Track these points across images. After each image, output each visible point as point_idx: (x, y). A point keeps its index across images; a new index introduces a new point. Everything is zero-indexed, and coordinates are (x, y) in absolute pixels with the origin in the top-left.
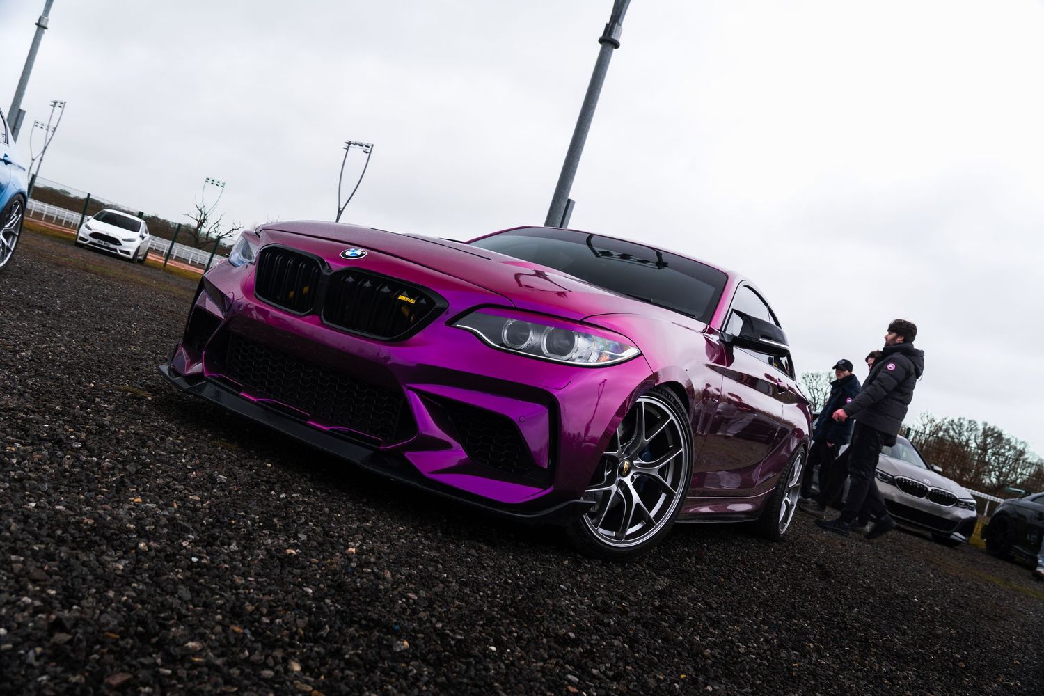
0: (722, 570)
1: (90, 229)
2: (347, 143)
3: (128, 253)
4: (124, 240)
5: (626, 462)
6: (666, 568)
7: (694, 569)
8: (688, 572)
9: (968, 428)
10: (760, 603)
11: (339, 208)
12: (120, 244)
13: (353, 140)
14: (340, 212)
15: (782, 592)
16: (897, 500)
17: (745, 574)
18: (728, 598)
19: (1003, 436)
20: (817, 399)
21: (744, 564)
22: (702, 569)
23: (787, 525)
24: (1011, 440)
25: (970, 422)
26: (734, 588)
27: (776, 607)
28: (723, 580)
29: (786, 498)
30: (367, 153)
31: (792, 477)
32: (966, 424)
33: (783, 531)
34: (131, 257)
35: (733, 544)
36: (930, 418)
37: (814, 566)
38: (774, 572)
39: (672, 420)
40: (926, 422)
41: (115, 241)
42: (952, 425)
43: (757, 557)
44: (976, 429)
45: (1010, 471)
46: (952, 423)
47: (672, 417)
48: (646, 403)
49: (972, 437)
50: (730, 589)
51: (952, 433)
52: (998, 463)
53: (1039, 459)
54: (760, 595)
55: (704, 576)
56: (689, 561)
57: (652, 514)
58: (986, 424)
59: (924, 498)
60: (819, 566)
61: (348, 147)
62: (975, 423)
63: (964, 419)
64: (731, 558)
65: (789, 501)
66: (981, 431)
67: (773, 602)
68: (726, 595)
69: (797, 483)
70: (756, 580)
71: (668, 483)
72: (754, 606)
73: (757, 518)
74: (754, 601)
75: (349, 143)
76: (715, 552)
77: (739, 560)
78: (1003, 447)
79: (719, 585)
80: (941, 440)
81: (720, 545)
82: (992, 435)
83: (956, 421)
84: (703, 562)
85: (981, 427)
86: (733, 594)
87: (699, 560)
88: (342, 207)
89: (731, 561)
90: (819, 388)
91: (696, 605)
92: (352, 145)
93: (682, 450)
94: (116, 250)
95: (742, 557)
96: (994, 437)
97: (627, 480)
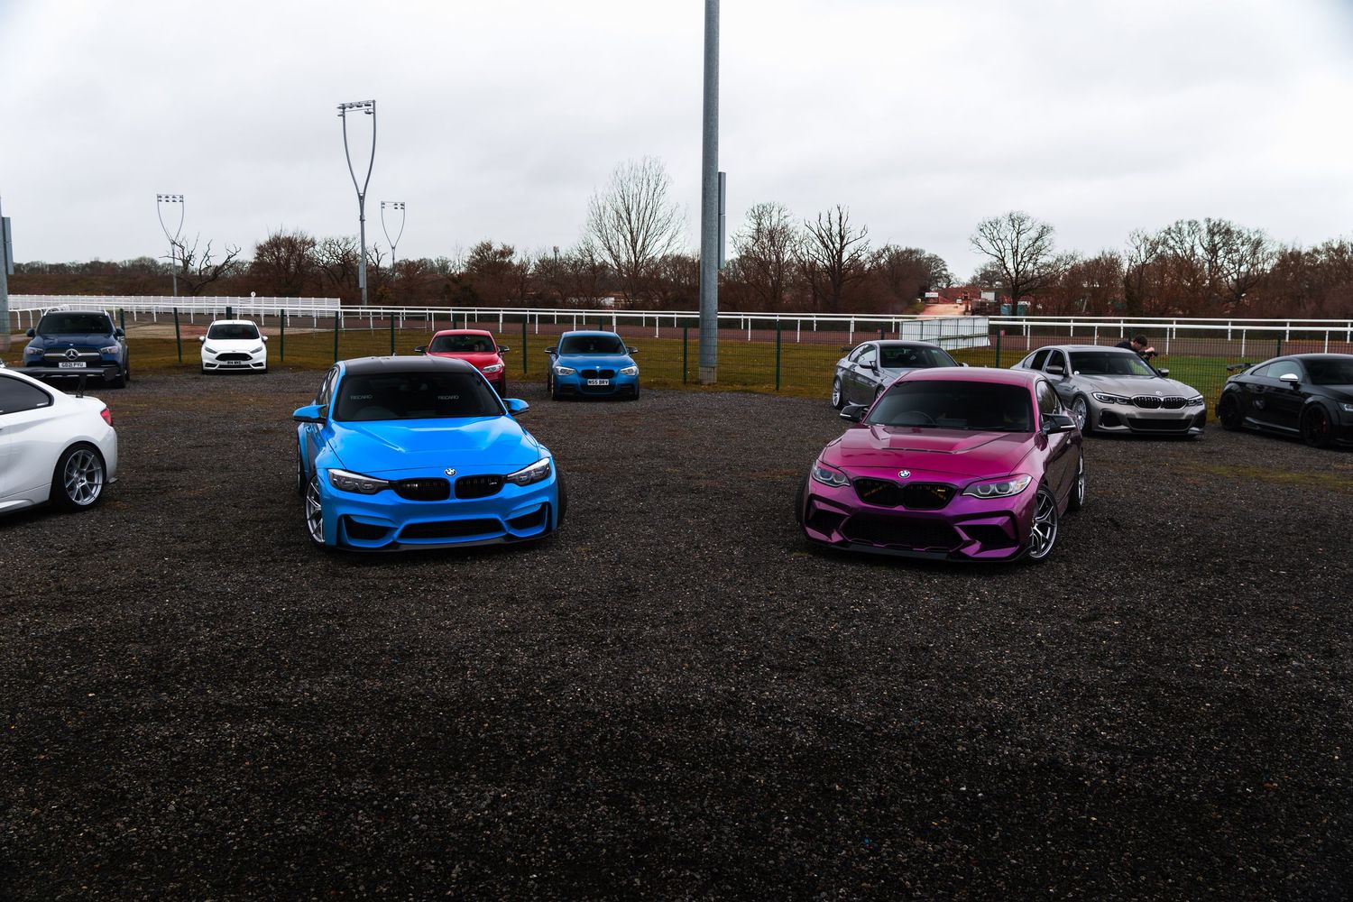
1: (215, 353)
2: (339, 108)
3: (261, 364)
4: (252, 352)
9: (1189, 232)
11: (359, 194)
12: (251, 358)
13: (347, 101)
14: (362, 198)
19: (1232, 229)
20: (1002, 250)
24: (1243, 232)
25: (1190, 223)
30: (370, 113)
32: (1186, 227)
34: (264, 367)
36: (1142, 237)
40: (1139, 243)
41: (245, 357)
42: (1170, 234)
44: (1199, 229)
46: (1168, 232)
49: (1197, 241)
51: (1172, 243)
52: (1234, 264)
53: (1281, 245)
57: (1047, 537)
58: (1209, 220)
59: (1160, 408)
61: (344, 112)
62: (1196, 223)
66: (1206, 230)
75: (343, 107)
78: (1235, 242)
80: (1161, 257)
82: (1219, 232)
83: (1173, 228)
85: (1204, 226)
88: (361, 191)
90: (1002, 237)
92: (347, 109)
94: (248, 366)
96: (1222, 234)
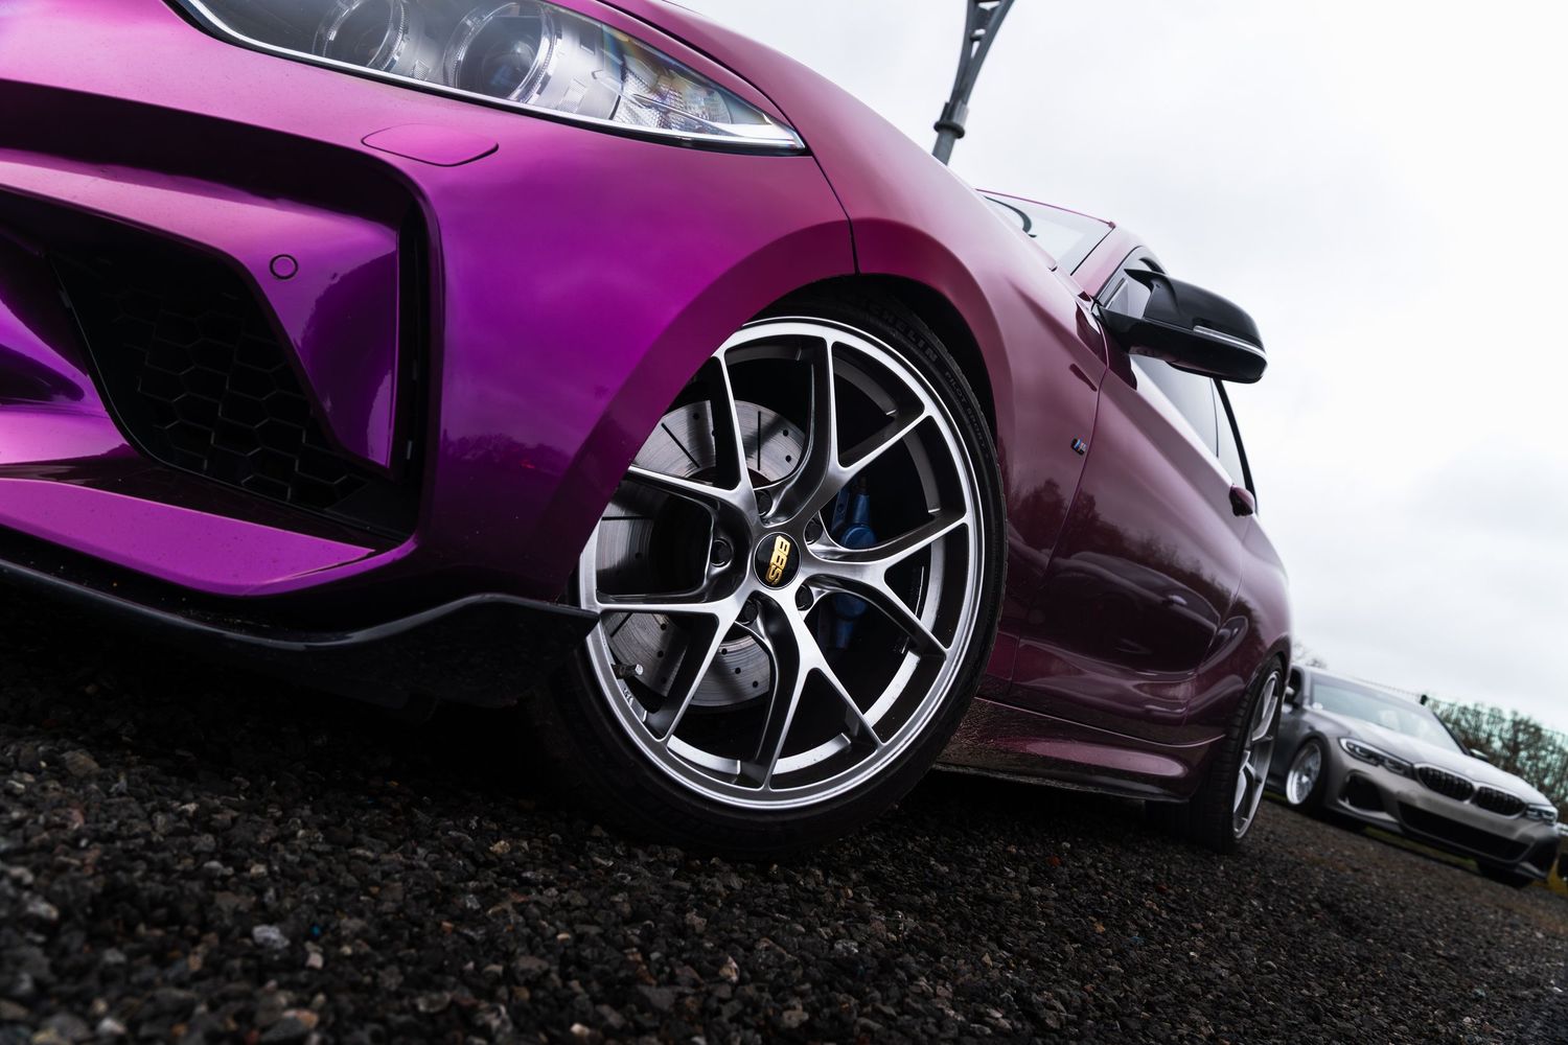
0: (1102, 903)
5: (779, 539)
6: (927, 887)
7: (1017, 895)
8: (997, 903)
10: (1217, 1004)
15: (1268, 966)
16: (1419, 804)
17: (1164, 914)
18: (1113, 986)
19: (1543, 732)
21: (1161, 891)
22: (1043, 898)
23: (1248, 822)
26: (1133, 954)
27: (1265, 1019)
28: (1101, 928)
29: (1246, 764)
31: (1259, 720)
33: (1240, 832)
35: (1136, 852)
37: (1315, 905)
38: (1237, 915)
39: (930, 419)
43: (1191, 879)
45: (1556, 782)
47: (930, 410)
48: (837, 346)
50: (1120, 955)
52: (1537, 772)
54: (1211, 975)
55: (1045, 916)
56: (1012, 875)
59: (1467, 802)
60: (1330, 907)
63: (1482, 705)
64: (1128, 877)
65: (1252, 770)
67: (1255, 1003)
68: (1106, 975)
69: (1267, 734)
70: (1195, 932)
71: (926, 622)
72: (1195, 1015)
73: (1187, 800)
74: (1195, 995)
76: (1089, 861)
77: (1147, 883)
78: (1544, 748)
79: (1088, 943)
81: (1104, 850)
82: (1525, 731)
84: (1051, 880)
86: (1131, 971)
87: (1041, 875)
89: (1127, 883)
91: (980, 1018)
93: (968, 519)
95: (1156, 876)
97: (785, 597)
